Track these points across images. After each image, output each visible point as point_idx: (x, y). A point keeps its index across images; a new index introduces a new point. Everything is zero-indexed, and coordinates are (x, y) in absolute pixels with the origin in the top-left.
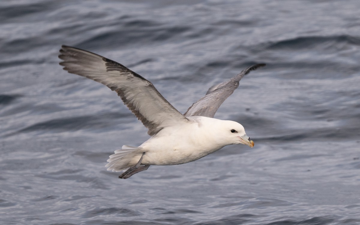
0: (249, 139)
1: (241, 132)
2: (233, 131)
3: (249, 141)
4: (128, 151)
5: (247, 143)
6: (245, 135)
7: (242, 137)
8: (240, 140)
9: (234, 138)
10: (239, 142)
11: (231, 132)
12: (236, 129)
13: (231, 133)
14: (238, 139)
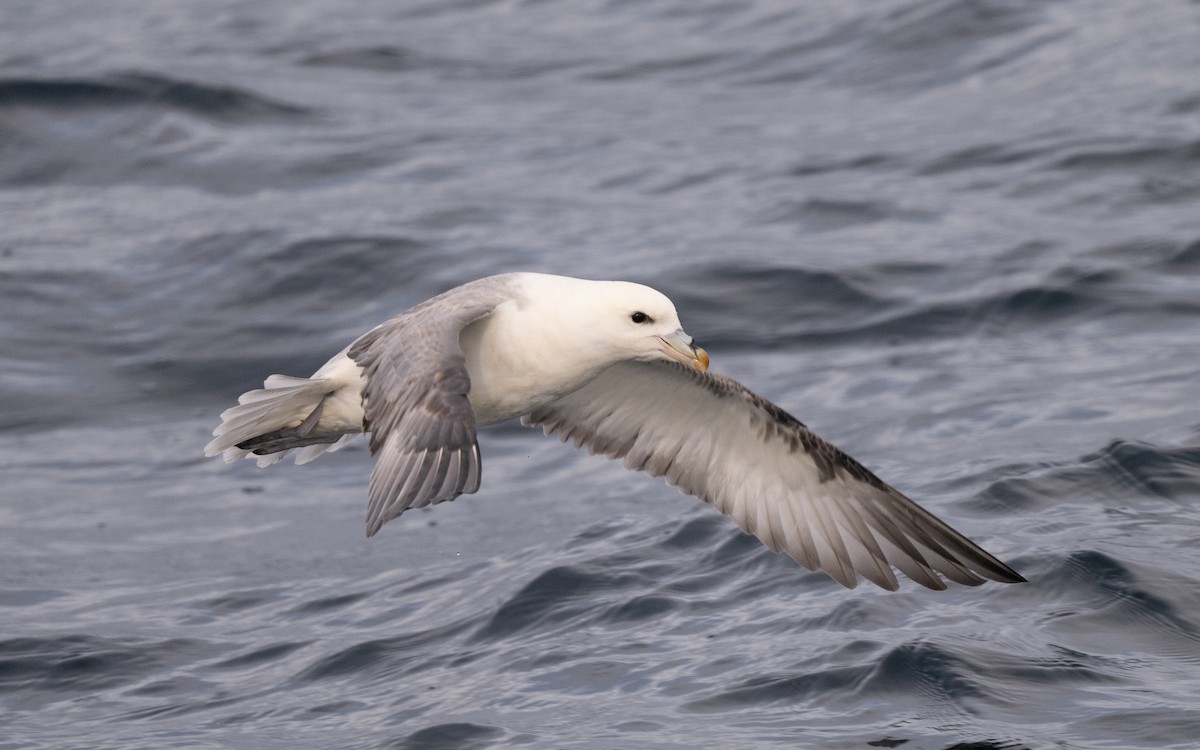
0: (693, 345)
1: (664, 319)
2: (639, 318)
3: (690, 351)
4: (284, 393)
5: (684, 359)
6: (679, 330)
7: (669, 336)
8: (663, 348)
9: (642, 341)
10: (658, 354)
11: (630, 320)
12: (647, 312)
13: (633, 323)
14: (656, 344)
